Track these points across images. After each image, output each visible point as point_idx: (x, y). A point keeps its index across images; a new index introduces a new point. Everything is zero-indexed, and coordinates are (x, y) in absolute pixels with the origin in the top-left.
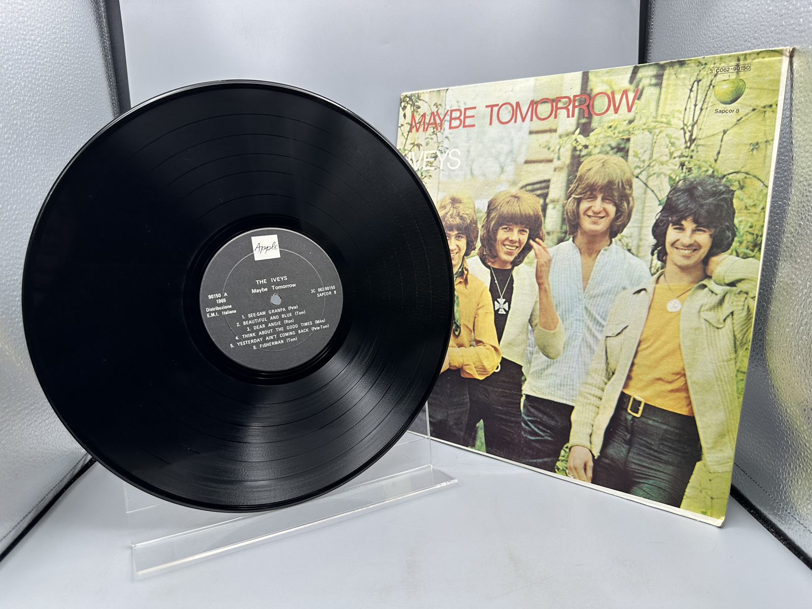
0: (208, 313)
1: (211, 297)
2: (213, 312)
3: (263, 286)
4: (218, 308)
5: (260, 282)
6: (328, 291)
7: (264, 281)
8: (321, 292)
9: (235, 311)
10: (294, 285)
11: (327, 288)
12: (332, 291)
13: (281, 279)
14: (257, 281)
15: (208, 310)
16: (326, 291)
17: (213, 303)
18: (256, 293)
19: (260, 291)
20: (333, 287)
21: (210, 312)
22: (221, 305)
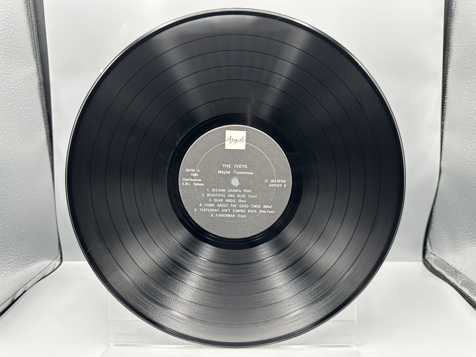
0: (184, 181)
1: (188, 170)
2: (187, 182)
3: (227, 169)
4: (191, 180)
5: (226, 166)
6: (279, 183)
7: (229, 166)
8: (273, 183)
9: (203, 185)
10: (252, 173)
11: (278, 181)
12: (283, 184)
13: (242, 166)
14: (224, 165)
15: (184, 179)
16: (277, 183)
17: (189, 175)
18: (221, 174)
19: (225, 173)
20: (285, 181)
21: (185, 182)
22: (193, 178)
